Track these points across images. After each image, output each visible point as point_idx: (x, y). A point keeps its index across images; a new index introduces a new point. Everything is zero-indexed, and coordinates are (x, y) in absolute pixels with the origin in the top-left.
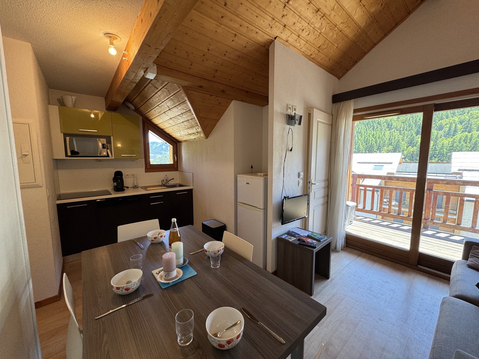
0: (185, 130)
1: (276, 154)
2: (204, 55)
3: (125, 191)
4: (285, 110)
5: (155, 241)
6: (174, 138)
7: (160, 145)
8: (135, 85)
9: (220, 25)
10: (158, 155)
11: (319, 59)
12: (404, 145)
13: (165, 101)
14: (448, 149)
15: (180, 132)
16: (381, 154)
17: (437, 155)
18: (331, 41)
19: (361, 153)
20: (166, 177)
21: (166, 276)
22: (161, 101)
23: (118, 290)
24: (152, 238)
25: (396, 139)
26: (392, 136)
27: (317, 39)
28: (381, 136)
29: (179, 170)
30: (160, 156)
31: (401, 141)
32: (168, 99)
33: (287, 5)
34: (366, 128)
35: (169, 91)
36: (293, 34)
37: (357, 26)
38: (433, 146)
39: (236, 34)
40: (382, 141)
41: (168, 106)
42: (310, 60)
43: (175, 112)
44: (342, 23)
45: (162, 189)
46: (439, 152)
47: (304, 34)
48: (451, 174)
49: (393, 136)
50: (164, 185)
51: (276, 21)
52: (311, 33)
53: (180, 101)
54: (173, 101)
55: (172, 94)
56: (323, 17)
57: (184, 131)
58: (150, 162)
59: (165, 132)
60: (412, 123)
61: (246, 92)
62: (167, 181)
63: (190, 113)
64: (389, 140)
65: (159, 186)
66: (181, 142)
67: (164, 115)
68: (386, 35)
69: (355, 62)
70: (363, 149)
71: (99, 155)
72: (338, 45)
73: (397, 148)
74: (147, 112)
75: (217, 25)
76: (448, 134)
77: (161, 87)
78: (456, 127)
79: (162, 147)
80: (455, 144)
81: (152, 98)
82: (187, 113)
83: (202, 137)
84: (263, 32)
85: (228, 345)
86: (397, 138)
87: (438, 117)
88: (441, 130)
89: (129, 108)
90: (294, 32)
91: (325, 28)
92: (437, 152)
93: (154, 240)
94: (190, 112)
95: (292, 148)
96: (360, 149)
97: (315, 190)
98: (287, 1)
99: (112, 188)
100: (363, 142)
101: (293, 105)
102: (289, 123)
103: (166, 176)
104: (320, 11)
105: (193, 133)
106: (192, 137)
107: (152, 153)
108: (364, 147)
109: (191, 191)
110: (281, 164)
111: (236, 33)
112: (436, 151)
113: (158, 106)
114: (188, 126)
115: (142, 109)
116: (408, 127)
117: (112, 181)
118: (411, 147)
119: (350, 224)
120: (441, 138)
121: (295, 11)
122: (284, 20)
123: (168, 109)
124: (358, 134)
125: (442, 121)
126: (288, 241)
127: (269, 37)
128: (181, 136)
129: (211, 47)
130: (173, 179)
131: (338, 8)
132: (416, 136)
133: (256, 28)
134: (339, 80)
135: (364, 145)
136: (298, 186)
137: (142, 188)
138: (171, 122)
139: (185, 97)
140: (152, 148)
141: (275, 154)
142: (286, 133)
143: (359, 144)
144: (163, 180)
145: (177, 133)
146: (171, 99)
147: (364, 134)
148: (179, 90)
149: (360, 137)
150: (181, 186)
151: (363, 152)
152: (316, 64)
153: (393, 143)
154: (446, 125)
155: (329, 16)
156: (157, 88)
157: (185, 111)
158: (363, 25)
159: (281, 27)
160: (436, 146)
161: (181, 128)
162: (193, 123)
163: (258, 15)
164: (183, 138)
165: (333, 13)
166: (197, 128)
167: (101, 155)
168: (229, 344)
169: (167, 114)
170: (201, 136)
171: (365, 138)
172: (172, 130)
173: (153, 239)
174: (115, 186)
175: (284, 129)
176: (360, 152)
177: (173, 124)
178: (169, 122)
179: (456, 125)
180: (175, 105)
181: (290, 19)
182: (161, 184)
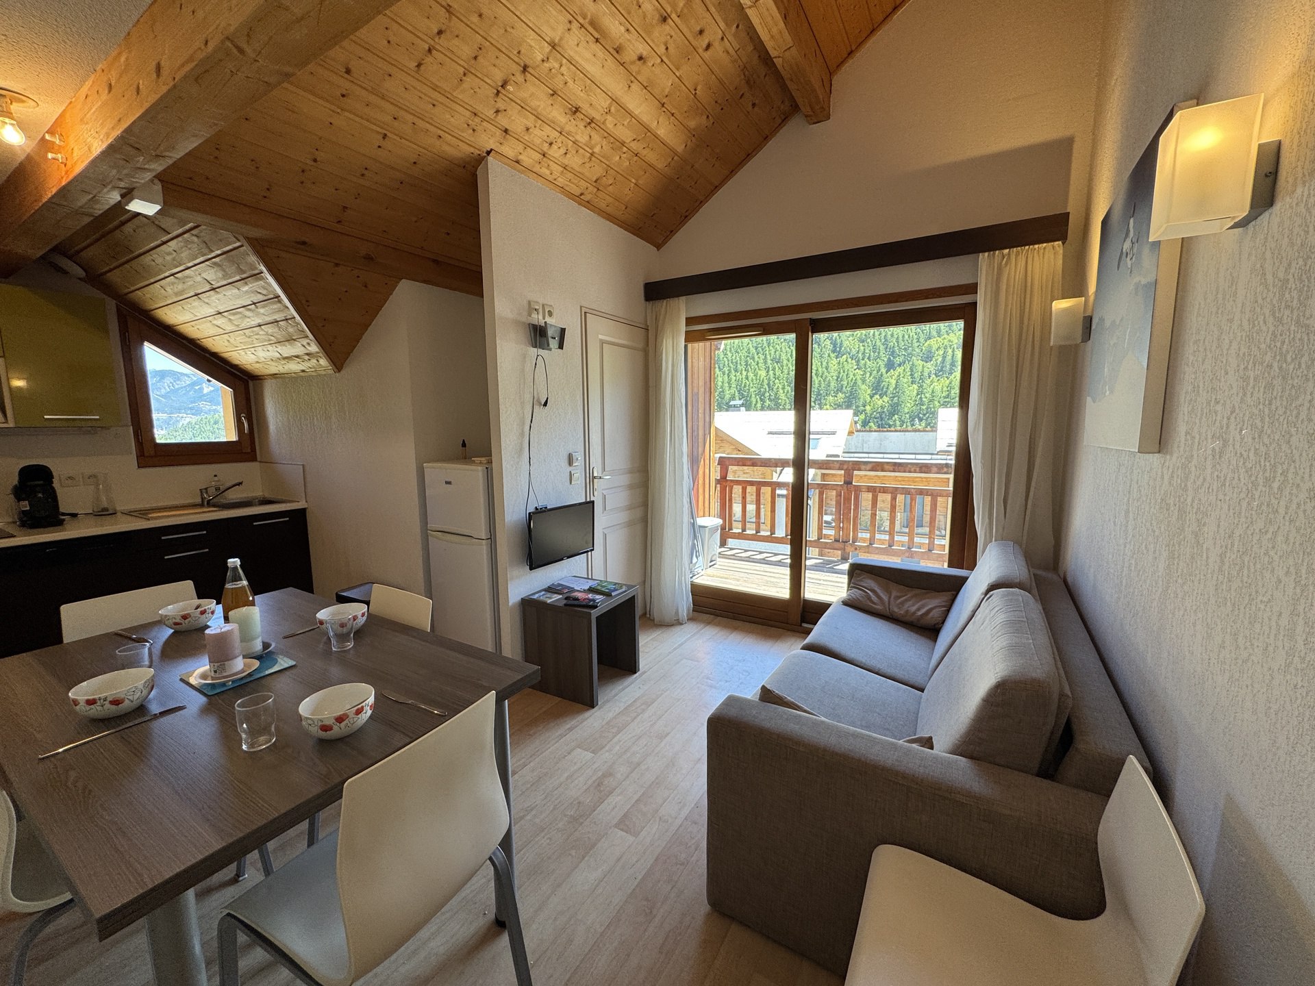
0: (270, 348)
1: (508, 413)
2: (303, 171)
3: (67, 526)
4: (525, 313)
5: (186, 624)
6: (236, 367)
7: (188, 383)
8: (87, 220)
9: (339, 111)
10: (185, 415)
11: (603, 205)
12: (865, 391)
13: (195, 265)
14: (942, 403)
15: (253, 349)
16: (823, 412)
17: (924, 415)
18: (621, 172)
19: (781, 410)
20: (216, 479)
21: (215, 672)
22: (181, 265)
23: (92, 706)
24: (175, 619)
25: (850, 379)
26: (842, 371)
27: (587, 165)
28: (820, 369)
29: (259, 459)
30: (194, 419)
31: (859, 382)
32: (207, 263)
33: (503, 91)
34: (790, 351)
35: (206, 244)
36: (529, 149)
37: (668, 150)
38: (917, 396)
39: (385, 135)
40: (824, 381)
41: (208, 279)
42: (580, 204)
43: (230, 297)
44: (634, 140)
45: (203, 512)
46: (927, 409)
47: (555, 152)
48: (937, 454)
49: (844, 372)
50: (208, 504)
51: (481, 118)
52: (570, 152)
53: (244, 272)
54: (224, 271)
55: (219, 252)
56: (589, 123)
57: (266, 350)
58: (153, 439)
59: (205, 350)
60: (878, 343)
61: (435, 261)
62: (220, 491)
63: (279, 305)
64: (837, 380)
65: (194, 506)
66: (261, 379)
67: (195, 302)
68: (732, 172)
69: (685, 218)
70: (785, 400)
72: (637, 180)
73: (853, 398)
74: (133, 288)
75: (333, 111)
76: (941, 370)
77: (180, 231)
78: (953, 355)
79: (197, 388)
80: (952, 392)
81: (151, 252)
82: (271, 303)
83: (323, 367)
84: (455, 137)
85: (338, 724)
86: (852, 376)
87: (923, 333)
88: (931, 361)
89: (65, 272)
90: (528, 144)
91: (599, 146)
92: (924, 407)
93: (182, 621)
94: (280, 302)
95: (547, 398)
96: (780, 401)
97: (605, 492)
98: (500, 84)
99: (11, 520)
100: (786, 384)
101: (545, 302)
102: (536, 344)
103: (215, 476)
104: (580, 112)
105: (296, 357)
106: (294, 367)
107: (158, 411)
108: (788, 395)
109: (299, 516)
110: (522, 434)
111: (386, 132)
112: (923, 405)
113: (172, 277)
114: (279, 336)
115: (115, 277)
116: (873, 352)
117: (12, 496)
118: (877, 396)
119: (710, 567)
120: (930, 377)
121: (523, 105)
122: (503, 121)
123: (208, 287)
124: (775, 364)
125: (932, 340)
126: (544, 603)
127: (472, 150)
128: (257, 362)
129: (321, 156)
130: (240, 484)
131: (618, 111)
132: (887, 372)
133: (435, 126)
134: (658, 250)
135: (788, 392)
136: (571, 483)
137: (129, 513)
138: (220, 321)
139: (259, 264)
140: (158, 393)
141: (506, 412)
142: (529, 367)
143: (778, 388)
144: (206, 489)
145: (244, 353)
146: (215, 264)
147: (787, 365)
148: (238, 244)
149: (778, 373)
151: (787, 407)
152: (599, 214)
153: (844, 388)
154: (937, 350)
155: (604, 123)
156: (164, 230)
157: (261, 298)
158: (680, 149)
159: (497, 133)
160: (923, 396)
161: (255, 341)
162: (291, 330)
163: (435, 103)
164: (266, 366)
165: (609, 118)
166: (305, 344)
168: (340, 723)
169: (206, 300)
170: (321, 365)
171: (788, 374)
172: (226, 343)
173: (178, 621)
174: (24, 512)
175: (524, 356)
176: (781, 407)
177: (229, 328)
178: (215, 322)
179: (953, 351)
180: (230, 281)
181: (516, 121)
182: (199, 500)
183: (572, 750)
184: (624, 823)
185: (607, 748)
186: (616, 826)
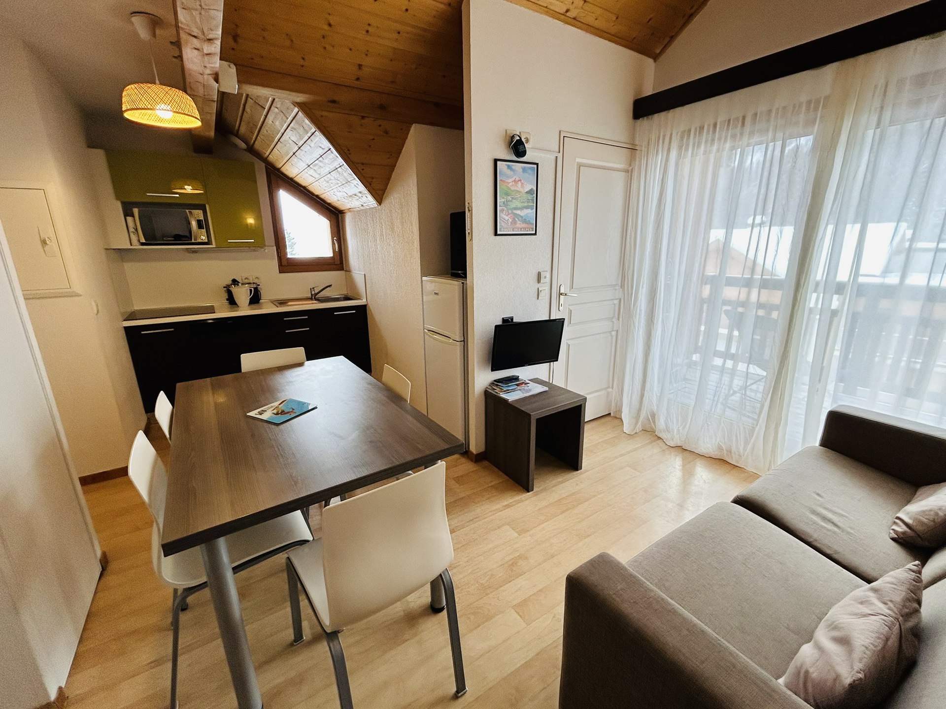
0: (340, 189)
2: (323, 37)
4: (501, 142)
6: (330, 203)
13: (285, 131)
20: (319, 283)
22: (279, 133)
29: (344, 269)
32: (289, 128)
35: (283, 112)
41: (295, 141)
42: (566, 23)
43: (309, 153)
45: (312, 303)
50: (315, 298)
53: (308, 132)
54: (298, 133)
55: (290, 119)
58: (286, 255)
59: (311, 193)
62: (320, 290)
63: (332, 156)
65: (308, 299)
66: (344, 213)
67: (296, 159)
71: (193, 241)
74: (267, 154)
77: (268, 105)
81: (264, 125)
83: (371, 202)
89: (236, 145)
94: (332, 153)
101: (523, 129)
103: (319, 279)
105: (355, 195)
106: (357, 202)
109: (362, 310)
113: (279, 142)
114: (341, 180)
115: (258, 146)
123: (296, 147)
128: (337, 200)
129: (334, 20)
130: (330, 286)
134: (654, 61)
136: (537, 300)
138: (311, 172)
139: (311, 125)
144: (313, 288)
145: (330, 194)
146: (292, 128)
148: (296, 111)
150: (347, 298)
156: (262, 107)
157: (322, 151)
161: (332, 184)
162: (345, 175)
164: (343, 203)
166: (355, 184)
167: (197, 241)
169: (299, 157)
170: (369, 200)
177: (317, 176)
178: (309, 173)
180: (304, 140)
182: (310, 295)
183: (503, 525)
184: (521, 607)
185: (531, 532)
186: (514, 607)
